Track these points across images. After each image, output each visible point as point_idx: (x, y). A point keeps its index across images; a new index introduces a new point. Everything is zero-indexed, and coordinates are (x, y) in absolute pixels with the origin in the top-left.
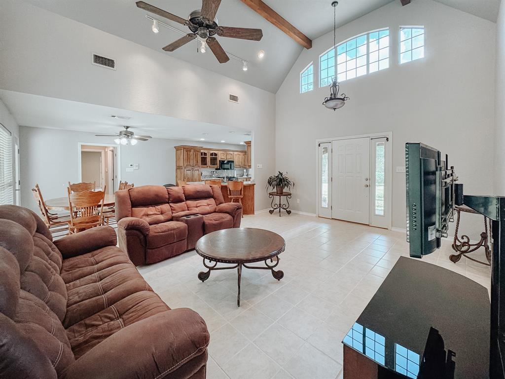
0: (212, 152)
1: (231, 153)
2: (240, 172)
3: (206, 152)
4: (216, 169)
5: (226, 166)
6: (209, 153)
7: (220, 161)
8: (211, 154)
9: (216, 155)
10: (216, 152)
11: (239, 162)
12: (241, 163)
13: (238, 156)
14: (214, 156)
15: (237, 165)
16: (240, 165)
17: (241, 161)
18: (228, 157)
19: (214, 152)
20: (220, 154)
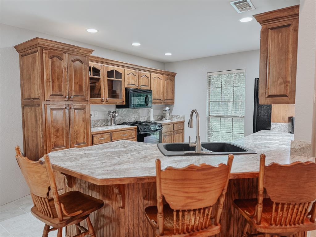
0: (111, 68)
1: (147, 74)
2: (158, 112)
3: (98, 66)
4: (118, 107)
5: (135, 100)
6: (104, 69)
7: (127, 89)
8: (108, 72)
9: (119, 75)
10: (118, 69)
11: (159, 92)
12: (162, 94)
13: (157, 81)
14: (116, 78)
15: (156, 99)
16: (161, 99)
17: (162, 92)
18: (140, 82)
19: (115, 69)
20: (128, 74)
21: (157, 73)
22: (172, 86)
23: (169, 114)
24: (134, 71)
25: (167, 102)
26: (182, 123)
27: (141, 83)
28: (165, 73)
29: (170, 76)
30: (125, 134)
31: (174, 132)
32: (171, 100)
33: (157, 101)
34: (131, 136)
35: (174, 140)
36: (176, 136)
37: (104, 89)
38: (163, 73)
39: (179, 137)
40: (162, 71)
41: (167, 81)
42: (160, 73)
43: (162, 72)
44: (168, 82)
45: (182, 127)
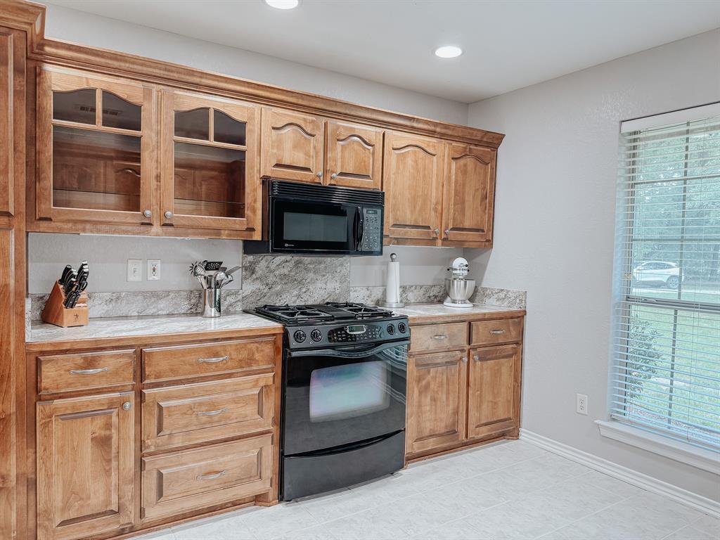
0: (192, 100)
1: (370, 132)
3: (129, 89)
6: (161, 102)
7: (270, 185)
8: (180, 115)
10: (225, 105)
11: (419, 203)
12: (435, 210)
13: (416, 162)
14: (216, 139)
15: (405, 226)
16: (429, 228)
17: (434, 201)
18: (335, 161)
19: (212, 106)
20: (274, 128)
21: (413, 130)
22: (484, 183)
23: (462, 282)
24: (305, 120)
25: (459, 238)
26: (510, 321)
27: (339, 164)
28: (450, 132)
29: (476, 145)
30: (216, 355)
31: (472, 352)
32: (477, 230)
33: (413, 233)
34: (250, 365)
35: (471, 384)
36: (482, 369)
37: (158, 177)
38: (443, 131)
39: (497, 373)
40: (436, 125)
41: (462, 162)
42: (431, 133)
43: (438, 130)
44: (465, 165)
45: (514, 333)
